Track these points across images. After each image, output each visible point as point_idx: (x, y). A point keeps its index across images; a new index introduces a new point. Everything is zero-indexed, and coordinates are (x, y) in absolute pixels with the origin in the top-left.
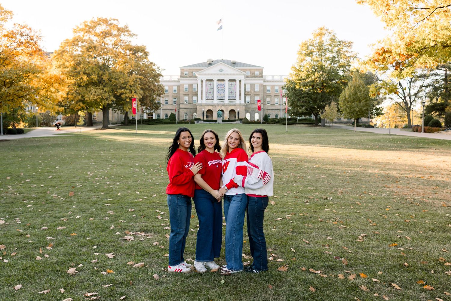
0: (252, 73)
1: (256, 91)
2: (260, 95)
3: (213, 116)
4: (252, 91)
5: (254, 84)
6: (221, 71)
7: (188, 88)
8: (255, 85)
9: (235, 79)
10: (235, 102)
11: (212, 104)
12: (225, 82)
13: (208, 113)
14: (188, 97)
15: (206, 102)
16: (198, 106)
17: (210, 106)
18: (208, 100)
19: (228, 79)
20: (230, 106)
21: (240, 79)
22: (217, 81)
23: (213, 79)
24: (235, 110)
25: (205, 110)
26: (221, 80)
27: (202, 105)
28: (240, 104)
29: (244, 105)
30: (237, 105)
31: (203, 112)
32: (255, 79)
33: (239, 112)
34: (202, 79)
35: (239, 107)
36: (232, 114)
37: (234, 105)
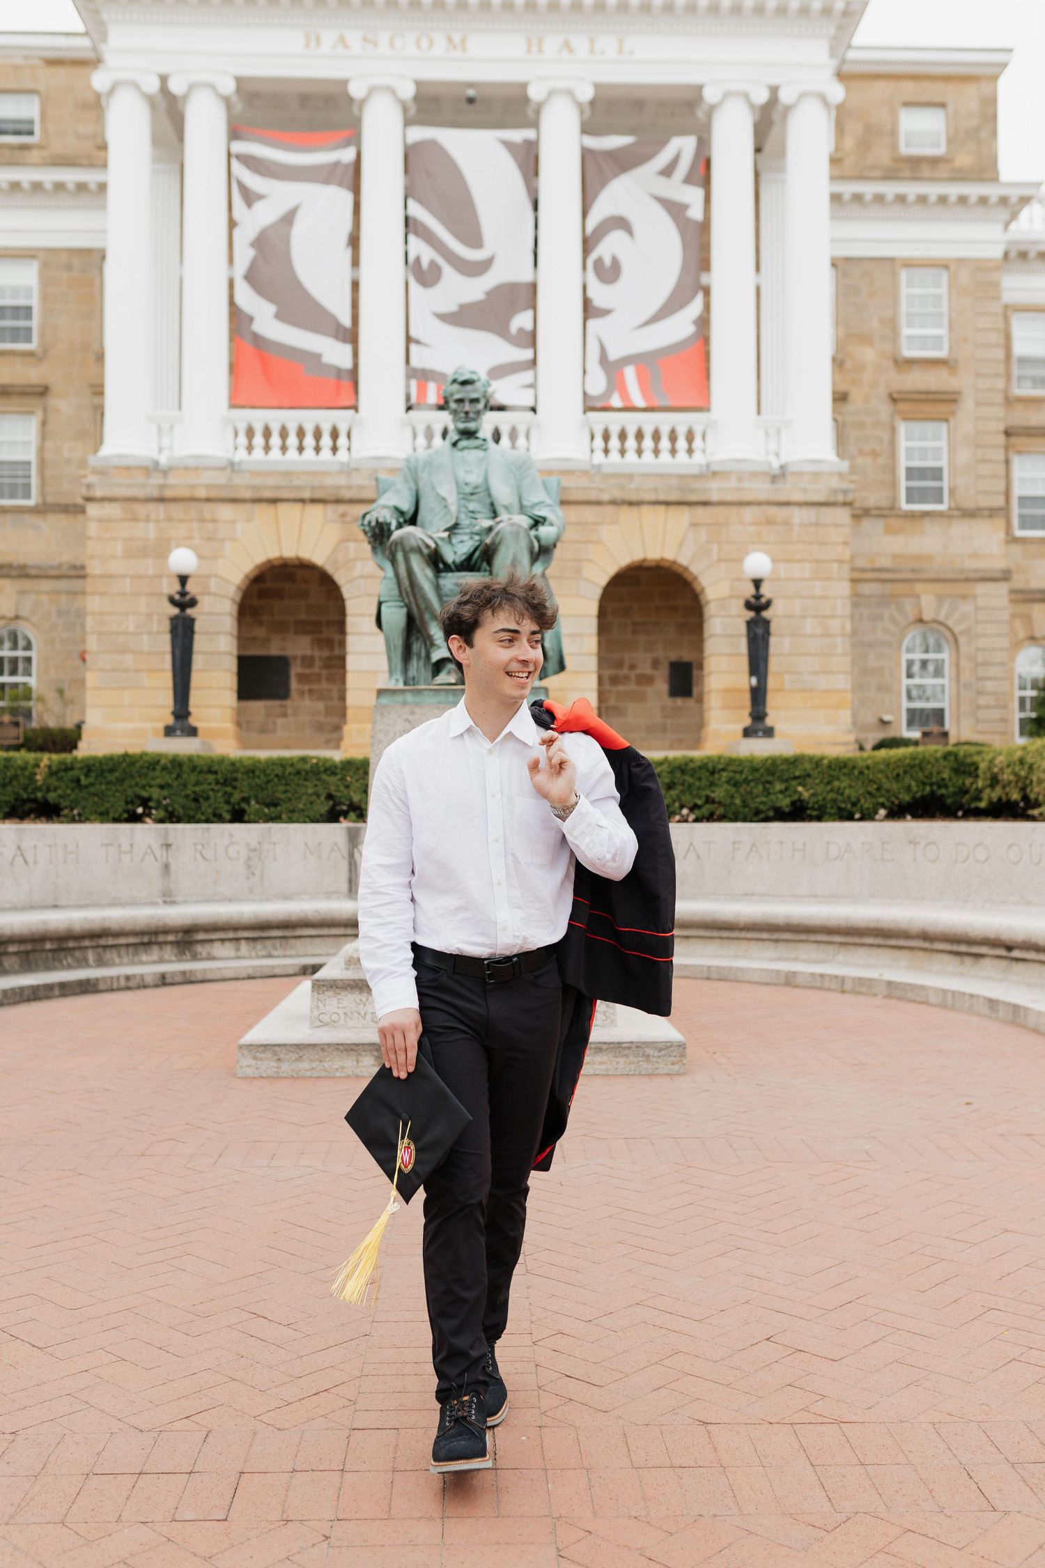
0: (855, 128)
1: (909, 352)
2: (968, 404)
3: (351, 663)
4: (868, 354)
5: (893, 264)
7: (35, 303)
8: (907, 272)
9: (699, 88)
10: (690, 451)
11: (325, 473)
12: (530, 134)
13: (261, 623)
14: (39, 416)
15: (242, 440)
16: (103, 499)
17: (298, 506)
18: (259, 417)
19: (587, 94)
20: (625, 509)
21: (774, 90)
22: (413, 111)
23: (344, 83)
24: (690, 578)
25: (216, 576)
26: (471, 92)
27: (168, 493)
28: (774, 479)
29: (835, 491)
30: (729, 497)
31: (184, 602)
32: (901, 199)
33: (758, 597)
34: (164, 79)
35: (770, 522)
36: (634, 632)
37: (674, 496)
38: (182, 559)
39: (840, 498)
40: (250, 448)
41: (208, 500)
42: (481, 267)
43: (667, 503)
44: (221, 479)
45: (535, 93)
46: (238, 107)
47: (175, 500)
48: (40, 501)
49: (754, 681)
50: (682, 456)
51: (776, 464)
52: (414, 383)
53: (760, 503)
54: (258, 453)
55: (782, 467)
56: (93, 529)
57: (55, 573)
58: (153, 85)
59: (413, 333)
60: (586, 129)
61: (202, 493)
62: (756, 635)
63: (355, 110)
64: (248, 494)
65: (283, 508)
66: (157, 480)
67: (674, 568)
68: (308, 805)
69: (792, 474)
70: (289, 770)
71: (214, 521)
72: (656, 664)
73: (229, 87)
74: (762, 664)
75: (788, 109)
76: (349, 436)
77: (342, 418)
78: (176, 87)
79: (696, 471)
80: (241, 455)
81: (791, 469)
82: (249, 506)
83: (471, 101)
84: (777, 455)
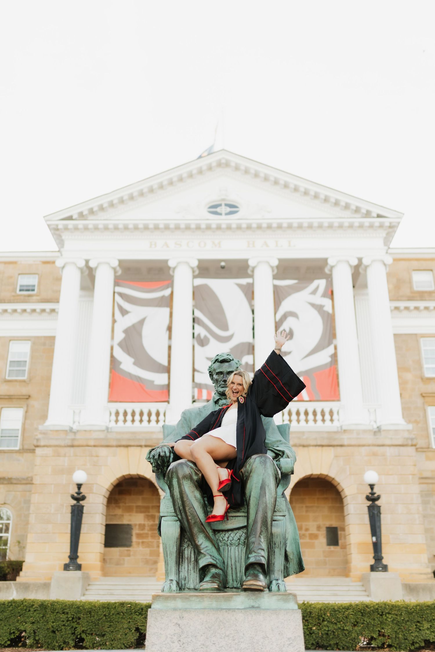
0: (393, 280)
4: (409, 376)
5: (415, 337)
6: (224, 209)
7: (28, 359)
8: (422, 340)
9: (325, 260)
10: (332, 420)
11: (152, 433)
12: (250, 280)
13: (119, 507)
14: (25, 408)
15: (113, 417)
16: (44, 446)
17: (139, 448)
18: (121, 407)
19: (275, 263)
20: (301, 448)
21: (360, 260)
22: (197, 272)
23: (166, 261)
24: (335, 484)
25: (97, 484)
26: (223, 264)
27: (76, 443)
28: (375, 433)
29: (407, 439)
30: (353, 442)
31: (79, 498)
32: (417, 308)
33: (373, 494)
34: (87, 262)
35: (375, 454)
36: (307, 511)
37: (325, 442)
38: (80, 476)
39: (410, 443)
40: (117, 421)
41: (95, 446)
42: (228, 339)
43: (322, 446)
44: (102, 435)
45: (251, 263)
46: (120, 272)
47: (79, 446)
48: (21, 448)
49: (374, 539)
50: (328, 422)
51: (375, 426)
52: (196, 390)
53: (369, 446)
54: (121, 423)
55: (378, 427)
56: (38, 461)
57: (24, 482)
58: (82, 264)
59: (196, 367)
60: (275, 277)
61: (92, 443)
62: (373, 513)
63: (171, 272)
64: (114, 443)
65: (131, 449)
66: (71, 436)
67: (327, 478)
68: (124, 636)
69: (384, 430)
70: (113, 612)
71: (97, 456)
72: (319, 528)
73: (116, 264)
74: (378, 530)
75: (366, 267)
76: (165, 415)
77: (161, 407)
78: (92, 264)
79: (335, 430)
80: (113, 424)
81: (383, 428)
82: (114, 449)
83: (223, 267)
84: (375, 422)
